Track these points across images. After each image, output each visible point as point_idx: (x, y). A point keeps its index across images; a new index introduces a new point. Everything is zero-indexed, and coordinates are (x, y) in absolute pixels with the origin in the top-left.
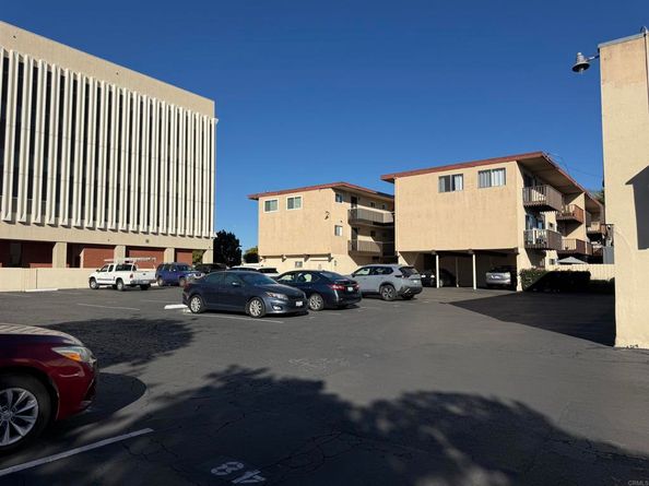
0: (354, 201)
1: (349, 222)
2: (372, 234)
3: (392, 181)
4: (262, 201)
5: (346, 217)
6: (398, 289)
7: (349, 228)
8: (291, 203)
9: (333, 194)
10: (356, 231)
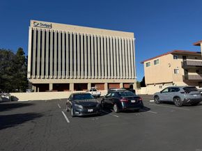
0: (184, 57)
1: (182, 67)
2: (197, 72)
3: (199, 45)
4: (145, 63)
5: (180, 65)
6: (183, 100)
7: (183, 70)
8: (155, 63)
9: (172, 56)
10: (186, 71)
